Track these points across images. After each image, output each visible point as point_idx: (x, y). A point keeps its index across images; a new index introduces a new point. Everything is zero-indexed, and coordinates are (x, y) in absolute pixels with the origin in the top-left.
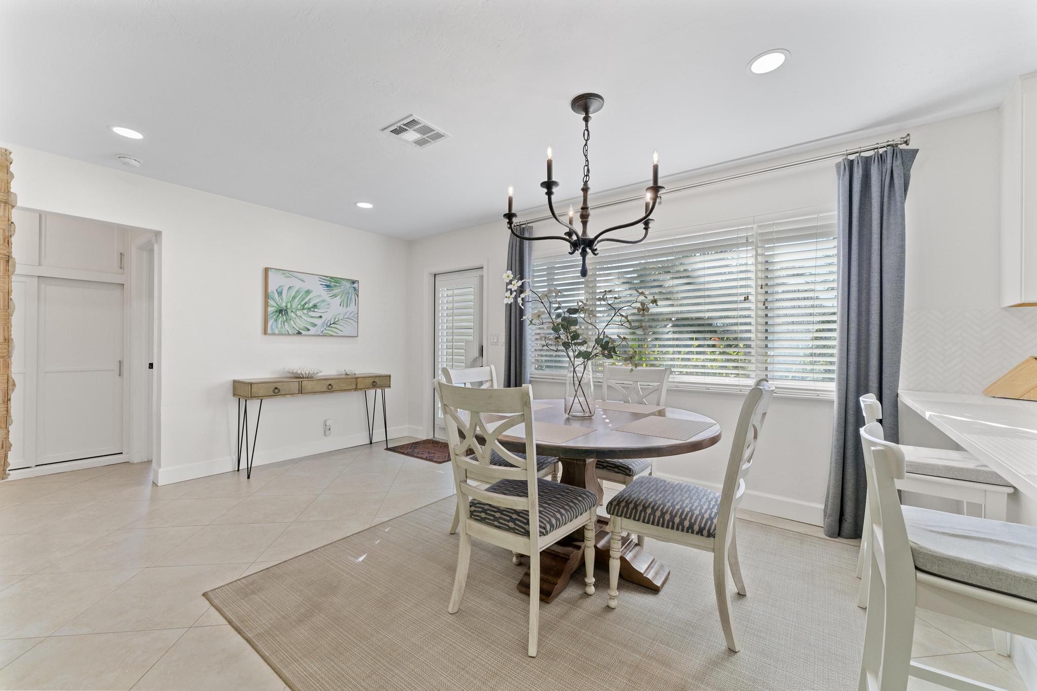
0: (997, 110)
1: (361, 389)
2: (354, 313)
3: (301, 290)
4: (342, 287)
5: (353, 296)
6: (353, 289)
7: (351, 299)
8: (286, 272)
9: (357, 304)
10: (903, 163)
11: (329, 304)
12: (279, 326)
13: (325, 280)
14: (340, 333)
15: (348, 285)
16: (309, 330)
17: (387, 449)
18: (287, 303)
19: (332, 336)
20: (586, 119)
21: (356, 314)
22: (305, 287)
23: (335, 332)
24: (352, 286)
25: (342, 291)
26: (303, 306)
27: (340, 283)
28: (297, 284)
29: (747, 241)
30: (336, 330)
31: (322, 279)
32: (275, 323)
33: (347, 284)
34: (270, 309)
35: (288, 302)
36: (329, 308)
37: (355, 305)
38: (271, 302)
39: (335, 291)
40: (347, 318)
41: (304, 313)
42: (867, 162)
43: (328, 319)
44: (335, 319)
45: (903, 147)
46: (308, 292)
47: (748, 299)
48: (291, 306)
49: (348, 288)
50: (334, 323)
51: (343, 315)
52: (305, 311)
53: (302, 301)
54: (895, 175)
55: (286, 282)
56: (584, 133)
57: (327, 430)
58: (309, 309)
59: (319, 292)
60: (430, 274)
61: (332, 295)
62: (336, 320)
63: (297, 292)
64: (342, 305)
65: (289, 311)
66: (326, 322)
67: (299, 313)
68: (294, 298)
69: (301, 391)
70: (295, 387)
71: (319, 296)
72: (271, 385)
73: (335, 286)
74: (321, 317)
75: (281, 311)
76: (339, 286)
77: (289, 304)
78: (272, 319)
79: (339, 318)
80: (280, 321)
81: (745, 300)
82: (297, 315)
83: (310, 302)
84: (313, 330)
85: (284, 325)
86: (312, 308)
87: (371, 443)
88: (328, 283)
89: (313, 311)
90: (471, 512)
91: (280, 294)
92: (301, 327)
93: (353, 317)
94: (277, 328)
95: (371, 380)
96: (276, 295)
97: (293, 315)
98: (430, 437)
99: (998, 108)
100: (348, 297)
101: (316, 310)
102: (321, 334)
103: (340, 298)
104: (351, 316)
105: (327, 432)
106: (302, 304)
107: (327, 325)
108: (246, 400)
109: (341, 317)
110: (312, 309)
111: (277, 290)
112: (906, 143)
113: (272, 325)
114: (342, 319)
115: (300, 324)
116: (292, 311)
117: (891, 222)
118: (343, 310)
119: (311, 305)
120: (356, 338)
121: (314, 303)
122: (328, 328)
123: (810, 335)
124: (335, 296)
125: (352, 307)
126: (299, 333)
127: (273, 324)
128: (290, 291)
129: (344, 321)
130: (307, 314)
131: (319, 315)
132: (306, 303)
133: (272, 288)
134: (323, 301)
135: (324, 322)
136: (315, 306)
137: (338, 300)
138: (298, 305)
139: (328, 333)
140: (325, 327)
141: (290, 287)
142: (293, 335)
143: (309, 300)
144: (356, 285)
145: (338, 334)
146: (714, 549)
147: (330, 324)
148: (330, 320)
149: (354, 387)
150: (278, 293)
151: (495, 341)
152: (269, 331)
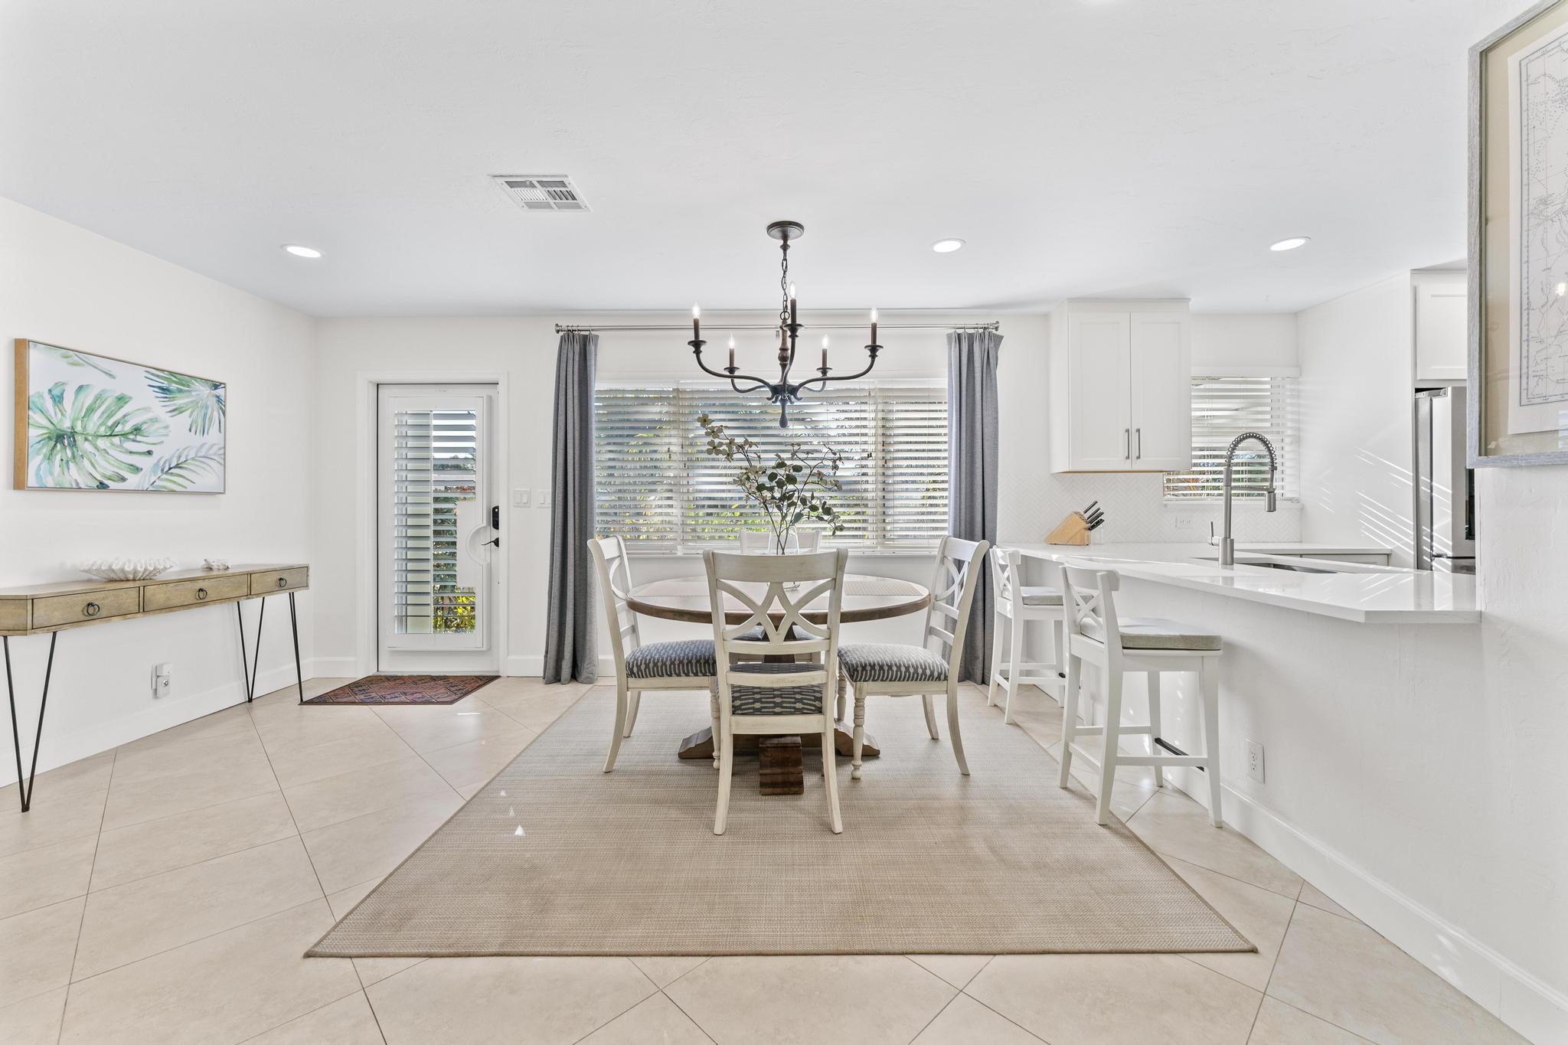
0: (1046, 316)
1: (258, 595)
2: (215, 448)
3: (106, 395)
4: (193, 393)
5: (216, 414)
6: (215, 399)
7: (211, 419)
8: (71, 353)
9: (222, 430)
10: (995, 345)
11: (166, 427)
12: (57, 469)
13: (158, 376)
14: (191, 488)
15: (205, 391)
16: (123, 479)
17: (302, 703)
18: (74, 421)
19: (173, 492)
20: (785, 247)
21: (220, 449)
22: (116, 388)
23: (179, 485)
24: (214, 392)
25: (192, 402)
26: (111, 427)
27: (188, 386)
28: (98, 383)
29: (869, 395)
30: (181, 479)
31: (153, 374)
32: (46, 462)
33: (202, 388)
34: (34, 434)
35: (78, 419)
36: (167, 435)
37: (220, 431)
38: (35, 417)
39: (181, 401)
40: (203, 457)
41: (112, 444)
42: (971, 337)
43: (166, 458)
44: (179, 457)
45: (994, 331)
46: (122, 400)
47: (871, 456)
48: (84, 428)
49: (205, 396)
50: (177, 466)
51: (195, 450)
52: (116, 440)
53: (109, 417)
54: (990, 356)
55: (75, 376)
56: (783, 263)
57: (159, 684)
58: (124, 435)
59: (146, 403)
60: (371, 382)
61: (174, 407)
62: (183, 459)
63: (98, 397)
64: (193, 430)
65: (79, 439)
66: (162, 462)
67: (102, 443)
68: (91, 410)
69: (143, 608)
70: (129, 598)
71: (147, 409)
72: (80, 598)
73: (180, 391)
74: (149, 453)
75: (60, 437)
76: (186, 391)
77: (79, 423)
78: (38, 454)
79: (187, 456)
80: (58, 457)
81: (868, 457)
82: (96, 448)
83: (126, 422)
84: (133, 481)
85: (68, 468)
86: (131, 433)
87: (250, 700)
88: (165, 384)
89: (134, 441)
90: (733, 706)
91: (58, 400)
92: (108, 473)
93: (215, 454)
94: (51, 474)
95: (276, 576)
96: (49, 404)
97: (88, 446)
98: (372, 672)
99: (1046, 315)
100: (205, 415)
101: (139, 438)
102: (151, 489)
103: (190, 417)
104: (211, 452)
105: (161, 690)
106: (110, 423)
107: (162, 470)
108: (5, 638)
109: (192, 455)
110: (132, 437)
111: (50, 391)
112: (997, 329)
113: (39, 469)
114: (193, 459)
115: (104, 468)
116: (86, 439)
117: (988, 394)
118: (196, 440)
119: (128, 427)
120: (221, 495)
121: (135, 423)
122: (165, 476)
123: (920, 495)
124: (177, 411)
125: (213, 436)
126: (102, 486)
127: (42, 467)
128: (81, 396)
129: (197, 463)
130: (121, 446)
131: (146, 448)
132: (117, 424)
133: (37, 386)
134: (154, 420)
135: (157, 464)
136: (137, 430)
137: (185, 419)
138: (99, 427)
139: (164, 487)
140: (160, 474)
141: (81, 387)
142: (90, 490)
143: (124, 416)
144: (220, 392)
145: (186, 488)
146: (947, 691)
147: (170, 469)
148: (170, 460)
149: (245, 591)
150: (53, 397)
151: (525, 501)
152: (32, 481)
